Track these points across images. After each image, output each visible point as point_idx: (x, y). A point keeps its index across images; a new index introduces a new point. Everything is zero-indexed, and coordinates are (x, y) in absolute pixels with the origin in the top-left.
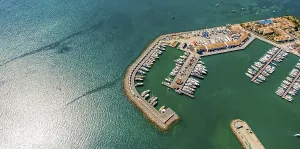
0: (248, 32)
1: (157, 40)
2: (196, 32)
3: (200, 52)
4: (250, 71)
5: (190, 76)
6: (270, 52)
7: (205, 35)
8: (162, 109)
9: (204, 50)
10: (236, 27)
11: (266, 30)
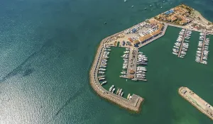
0: (162, 22)
1: (102, 44)
2: (128, 31)
3: (136, 45)
4: (174, 50)
5: (137, 66)
6: (181, 33)
7: (135, 31)
8: (129, 97)
9: (139, 43)
10: (152, 20)
11: (172, 18)
